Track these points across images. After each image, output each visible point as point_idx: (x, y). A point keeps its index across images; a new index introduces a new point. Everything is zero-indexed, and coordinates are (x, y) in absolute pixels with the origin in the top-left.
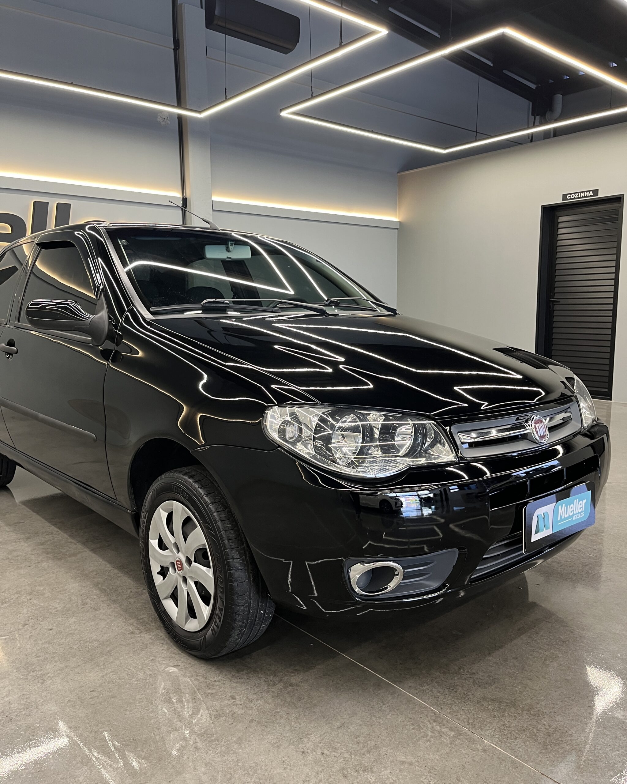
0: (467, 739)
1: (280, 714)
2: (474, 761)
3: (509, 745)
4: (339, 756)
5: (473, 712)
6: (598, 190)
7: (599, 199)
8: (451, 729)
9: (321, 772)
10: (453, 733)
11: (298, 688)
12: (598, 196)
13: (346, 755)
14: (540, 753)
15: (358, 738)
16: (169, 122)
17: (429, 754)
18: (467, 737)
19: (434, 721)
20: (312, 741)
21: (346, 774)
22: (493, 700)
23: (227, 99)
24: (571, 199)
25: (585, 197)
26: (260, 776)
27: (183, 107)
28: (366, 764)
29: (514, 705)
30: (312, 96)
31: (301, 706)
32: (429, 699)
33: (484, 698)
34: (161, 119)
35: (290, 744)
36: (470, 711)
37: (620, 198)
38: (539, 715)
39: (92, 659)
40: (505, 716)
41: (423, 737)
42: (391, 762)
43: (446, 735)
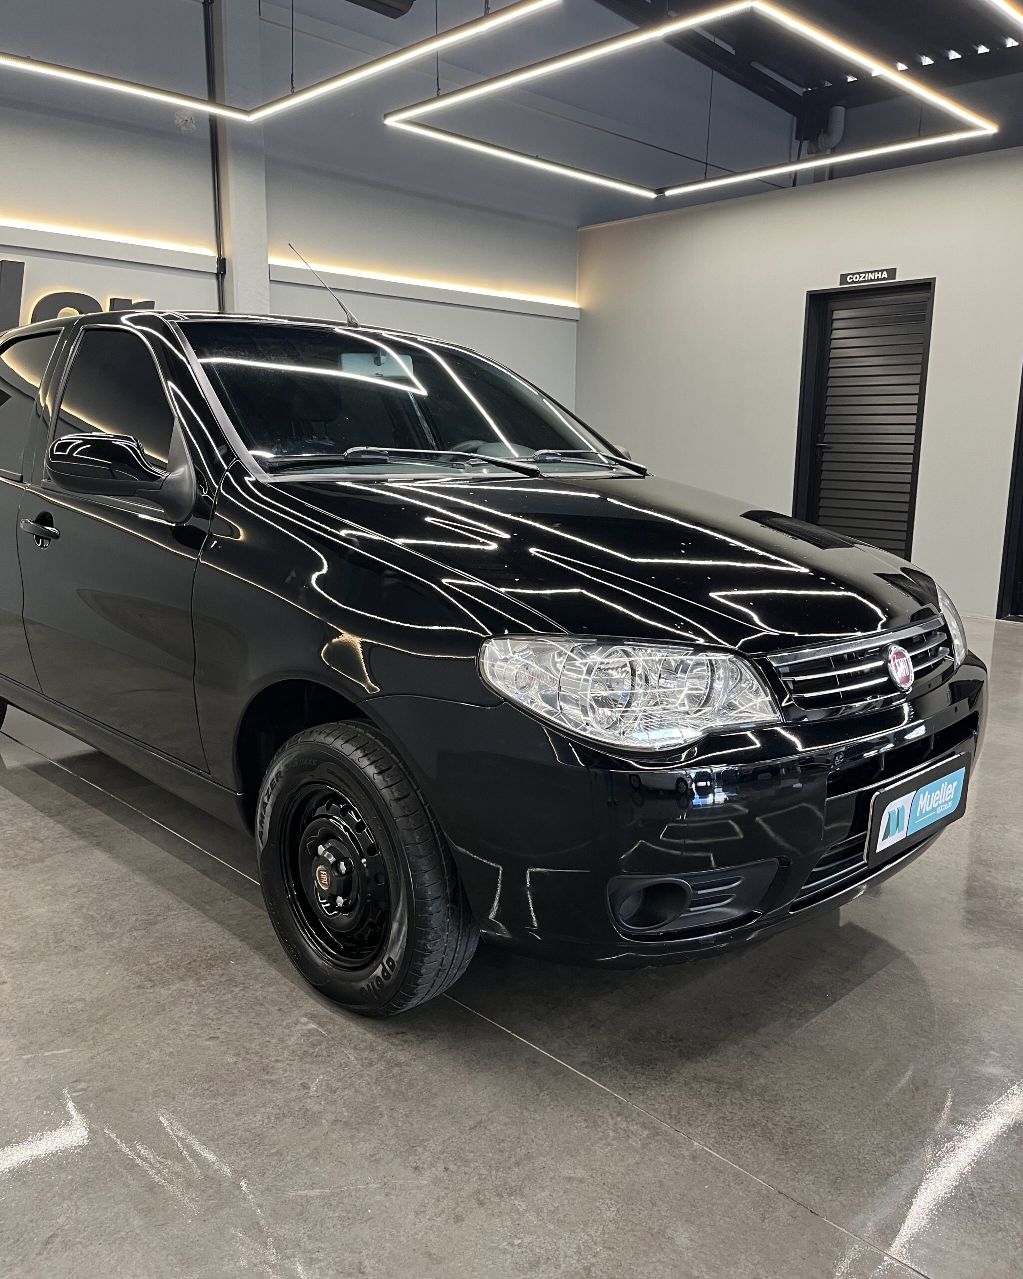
0: (667, 1141)
2: (677, 1173)
3: (730, 1148)
4: (472, 1172)
5: (678, 1099)
6: (895, 269)
7: (898, 284)
8: (644, 1126)
9: (444, 1198)
10: (646, 1132)
11: (408, 1069)
12: (895, 279)
13: (484, 1171)
14: (778, 1159)
15: (502, 1144)
16: (194, 126)
17: (610, 1166)
18: (668, 1138)
19: (619, 1115)
20: (429, 1150)
21: (483, 1200)
22: (709, 1080)
23: (293, 94)
24: (853, 282)
25: (874, 280)
26: (349, 1208)
27: (218, 102)
28: (514, 1184)
29: (740, 1087)
30: (438, 95)
31: (412, 1096)
32: (611, 1081)
33: (695, 1078)
34: (180, 121)
35: (395, 1156)
36: (673, 1097)
37: (929, 284)
38: (776, 1101)
39: (75, 1030)
40: (726, 1104)
41: (601, 1139)
42: (552, 1179)
43: (635, 1135)
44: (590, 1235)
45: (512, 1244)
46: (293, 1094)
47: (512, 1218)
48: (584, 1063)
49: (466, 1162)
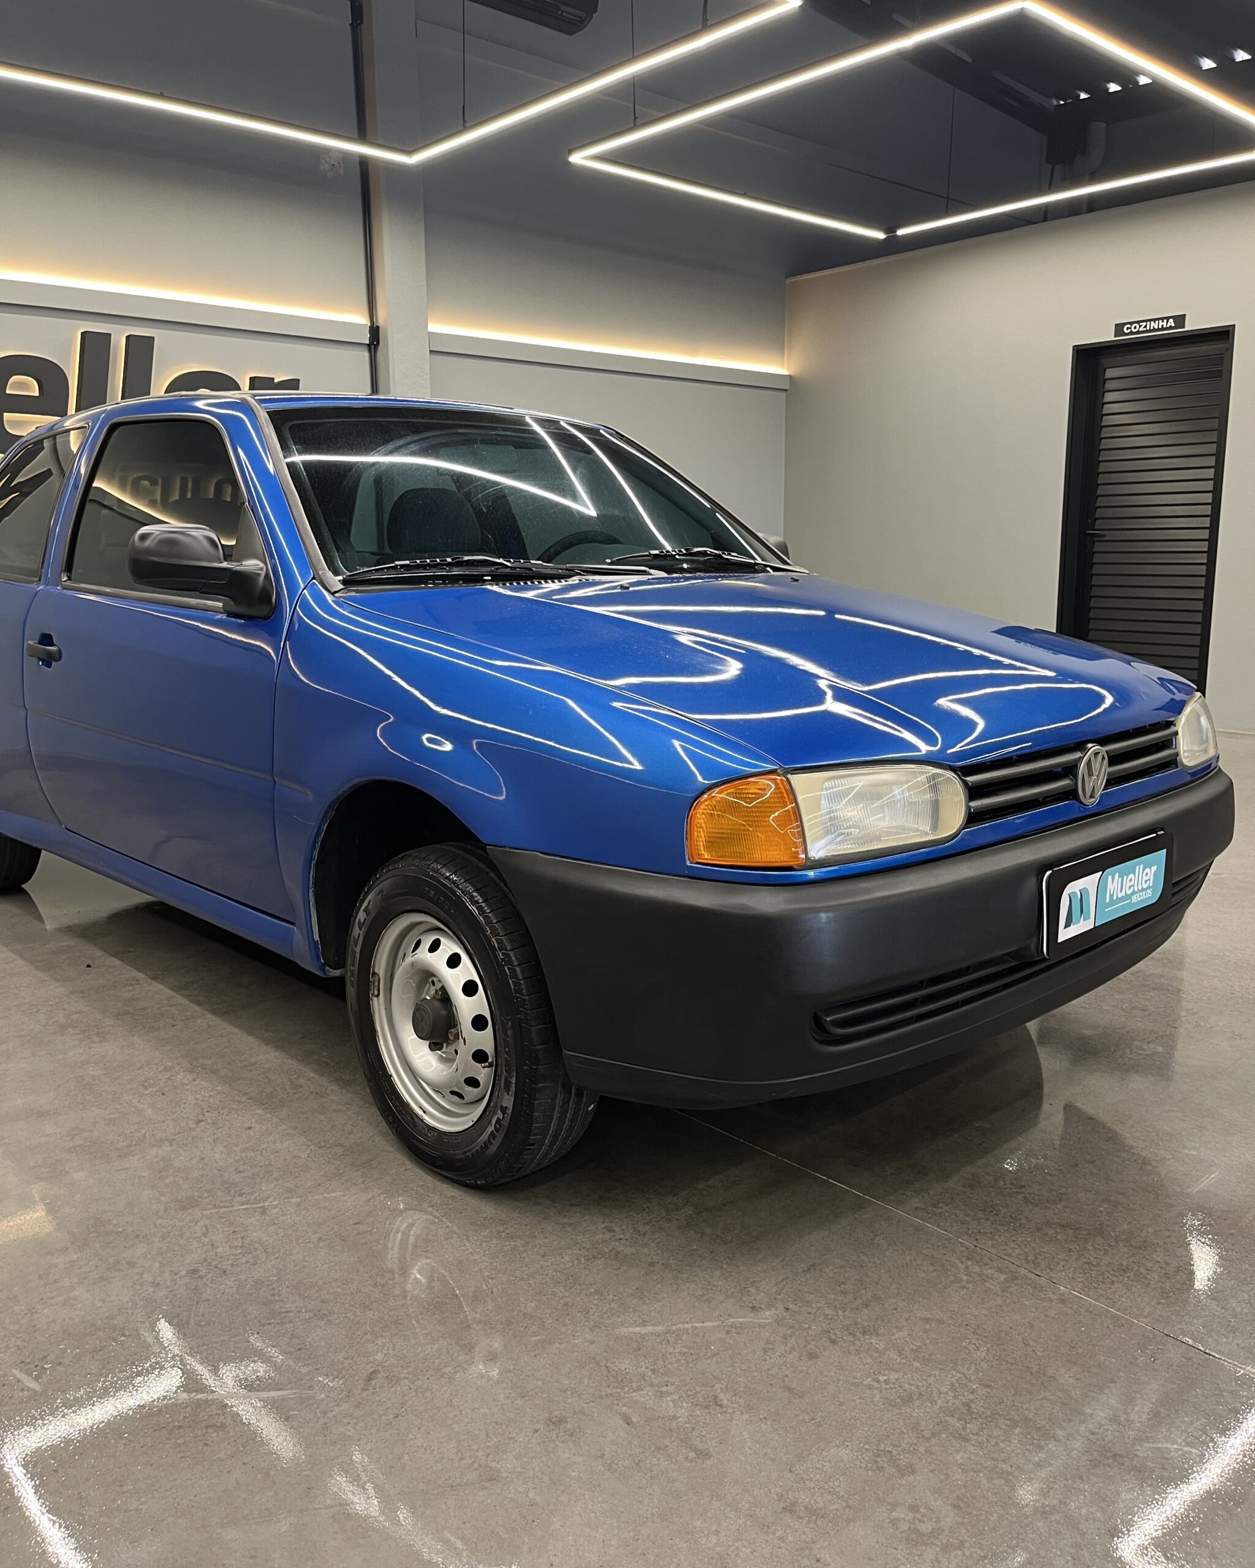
0: (1029, 1285)
1: (699, 1252)
2: (1046, 1316)
3: (1102, 1292)
4: (816, 1312)
5: (1033, 1245)
6: (1184, 316)
7: (1187, 334)
8: (1000, 1270)
9: (791, 1336)
10: (1003, 1277)
11: (721, 1214)
12: (1184, 327)
13: (829, 1312)
14: (1159, 1304)
15: (843, 1286)
16: (342, 172)
17: (969, 1307)
18: (1029, 1282)
19: (968, 1259)
20: (763, 1291)
21: (835, 1339)
22: (1063, 1226)
23: (465, 128)
24: (1131, 333)
25: (1158, 330)
26: (689, 1344)
27: (370, 140)
28: (866, 1324)
29: (1101, 1233)
30: (634, 124)
31: (732, 1240)
32: (952, 1226)
33: (1048, 1224)
34: (326, 165)
35: (727, 1297)
36: (1026, 1243)
37: (1228, 332)
38: (1145, 1247)
39: (340, 1174)
40: (1089, 1250)
41: (953, 1282)
42: (907, 1321)
43: (992, 1279)
44: (963, 1373)
45: (878, 1381)
46: (599, 1237)
47: (871, 1356)
48: (916, 1208)
49: (808, 1303)
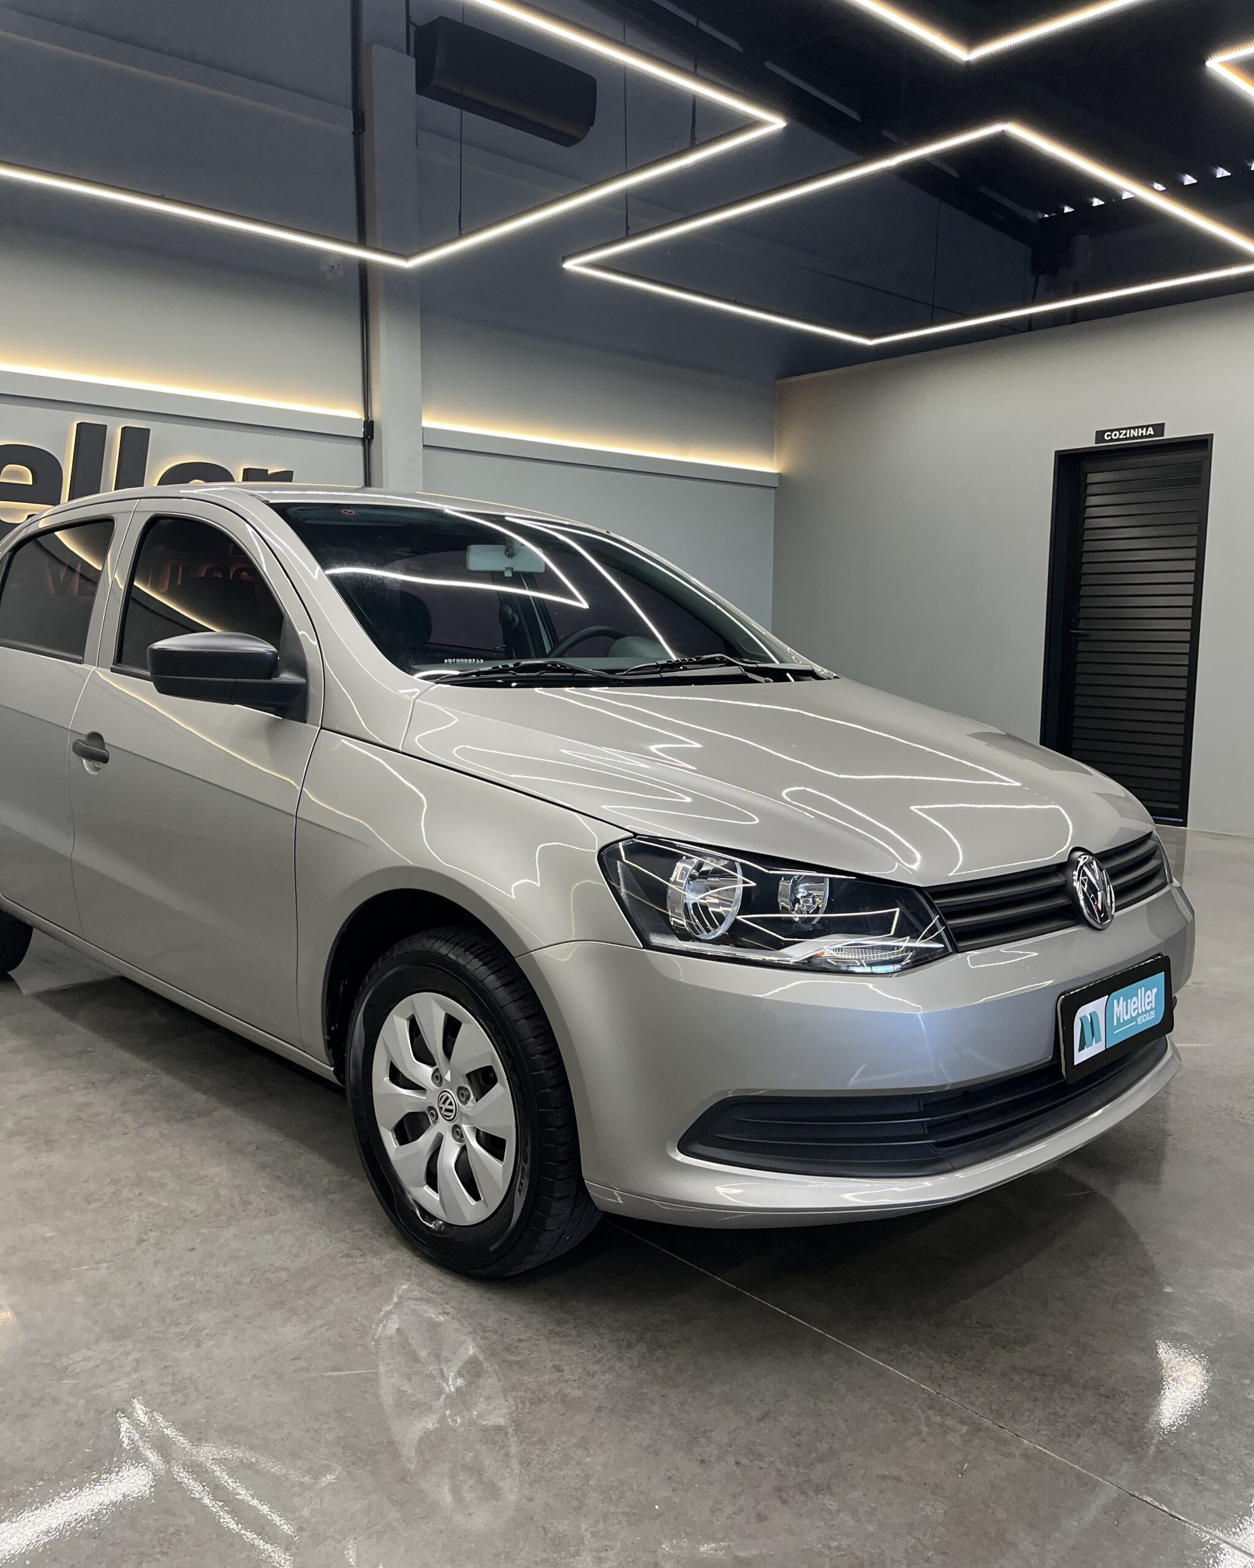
0: (991, 1438)
1: (649, 1396)
3: (1068, 1447)
4: (768, 1467)
5: (997, 1392)
6: (1164, 424)
7: (1167, 442)
8: (962, 1421)
10: (965, 1429)
11: (675, 1352)
12: (1163, 436)
13: (781, 1467)
14: (1124, 1460)
15: (797, 1437)
16: (341, 273)
17: (928, 1464)
19: (930, 1408)
20: (714, 1442)
21: (786, 1498)
22: (1029, 1371)
23: (461, 235)
24: (1112, 440)
25: (1138, 437)
27: (369, 245)
28: (819, 1481)
29: (1069, 1380)
30: (627, 235)
31: (684, 1382)
32: (914, 1370)
34: (327, 268)
35: (676, 1448)
37: (1206, 441)
39: (282, 1303)
40: (1055, 1399)
41: (913, 1434)
42: (863, 1478)
43: (953, 1431)
46: (547, 1377)
47: (823, 1519)
49: (760, 1457)
